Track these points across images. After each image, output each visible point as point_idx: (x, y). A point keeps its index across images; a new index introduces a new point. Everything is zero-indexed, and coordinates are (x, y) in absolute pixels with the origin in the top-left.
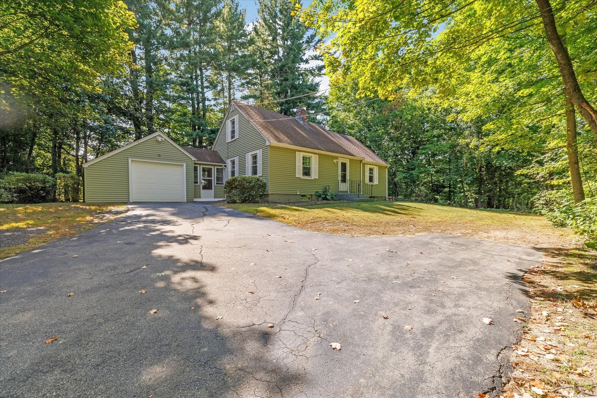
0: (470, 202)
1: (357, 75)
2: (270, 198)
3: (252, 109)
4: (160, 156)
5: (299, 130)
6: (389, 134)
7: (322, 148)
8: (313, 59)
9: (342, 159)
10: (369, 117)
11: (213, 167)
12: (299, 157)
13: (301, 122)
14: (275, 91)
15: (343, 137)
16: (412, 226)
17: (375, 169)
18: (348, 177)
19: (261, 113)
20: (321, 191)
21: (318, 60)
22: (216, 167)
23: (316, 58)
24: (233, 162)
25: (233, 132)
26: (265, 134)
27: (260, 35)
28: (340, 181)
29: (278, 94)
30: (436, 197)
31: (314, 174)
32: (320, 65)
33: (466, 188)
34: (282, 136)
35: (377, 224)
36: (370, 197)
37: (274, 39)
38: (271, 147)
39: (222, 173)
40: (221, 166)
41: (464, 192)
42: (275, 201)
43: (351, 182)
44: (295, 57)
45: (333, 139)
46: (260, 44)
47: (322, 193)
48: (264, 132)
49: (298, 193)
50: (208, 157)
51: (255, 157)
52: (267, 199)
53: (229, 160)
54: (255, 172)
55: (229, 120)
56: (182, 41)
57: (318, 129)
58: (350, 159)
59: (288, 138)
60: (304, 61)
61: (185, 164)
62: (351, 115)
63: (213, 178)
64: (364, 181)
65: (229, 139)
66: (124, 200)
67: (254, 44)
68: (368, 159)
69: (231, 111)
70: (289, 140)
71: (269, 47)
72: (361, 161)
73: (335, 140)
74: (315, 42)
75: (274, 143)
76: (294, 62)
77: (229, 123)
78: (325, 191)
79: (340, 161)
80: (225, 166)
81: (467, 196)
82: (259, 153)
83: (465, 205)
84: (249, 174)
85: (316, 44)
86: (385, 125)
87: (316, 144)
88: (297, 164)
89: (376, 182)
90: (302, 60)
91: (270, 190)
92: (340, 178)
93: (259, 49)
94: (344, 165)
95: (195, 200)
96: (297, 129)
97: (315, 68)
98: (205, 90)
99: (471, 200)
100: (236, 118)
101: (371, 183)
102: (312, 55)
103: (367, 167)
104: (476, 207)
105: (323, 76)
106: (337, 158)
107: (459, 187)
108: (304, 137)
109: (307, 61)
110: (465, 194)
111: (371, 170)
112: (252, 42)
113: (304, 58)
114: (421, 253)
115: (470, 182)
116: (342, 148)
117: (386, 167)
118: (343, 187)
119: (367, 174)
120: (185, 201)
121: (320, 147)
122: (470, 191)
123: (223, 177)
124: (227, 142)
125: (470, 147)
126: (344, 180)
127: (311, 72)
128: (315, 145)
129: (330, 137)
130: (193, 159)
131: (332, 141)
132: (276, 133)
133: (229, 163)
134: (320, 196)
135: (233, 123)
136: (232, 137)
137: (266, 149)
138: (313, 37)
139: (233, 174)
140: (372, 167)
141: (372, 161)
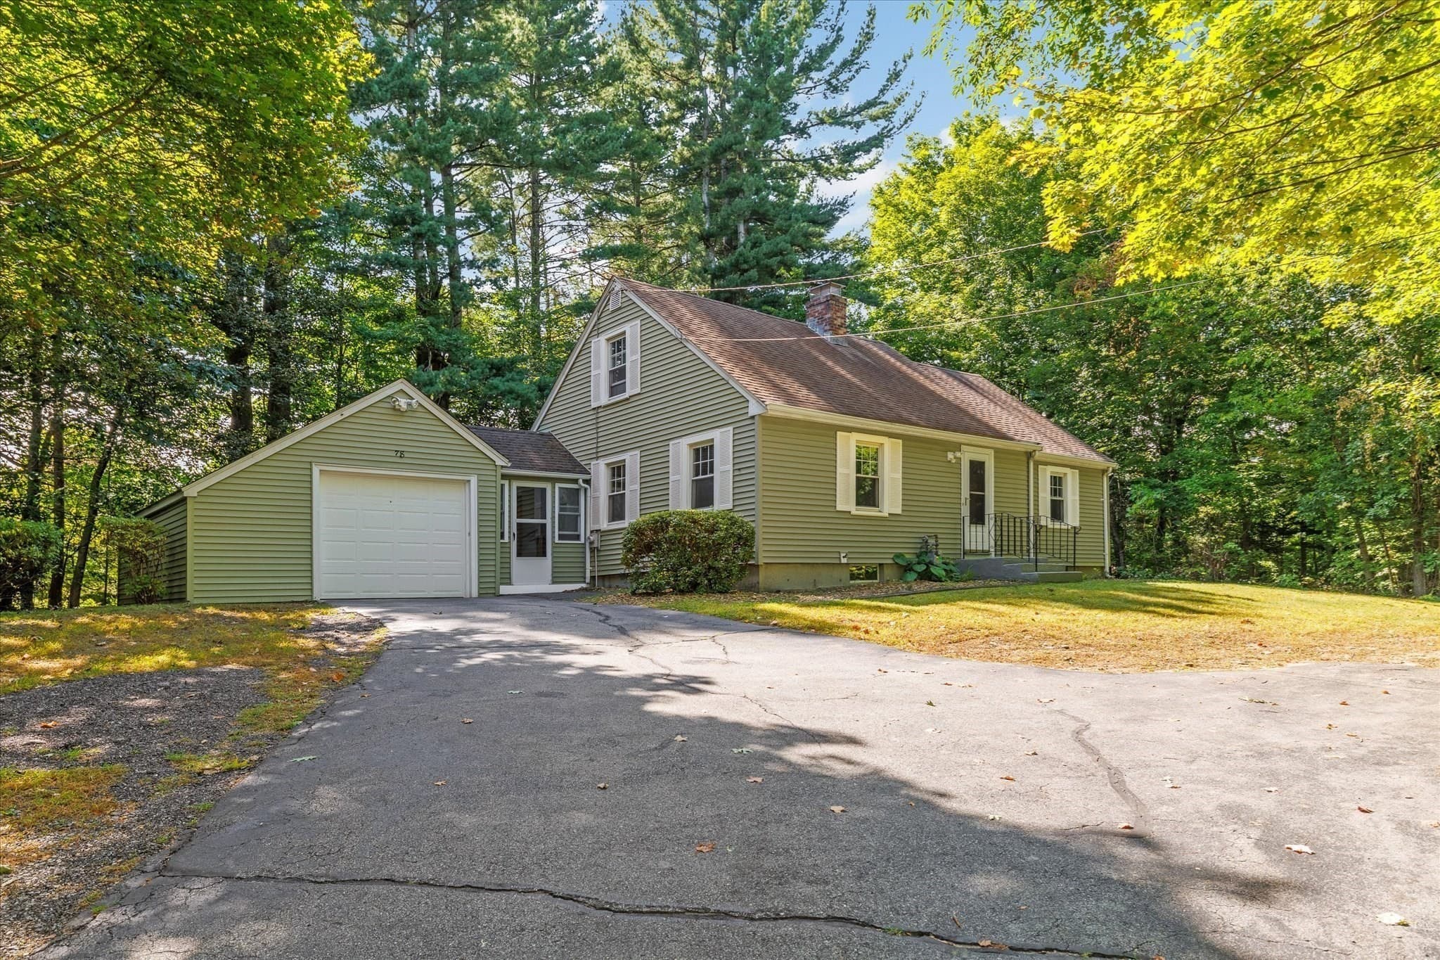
0: (1385, 577)
1: (974, 171)
2: (763, 577)
3: (678, 301)
4: (401, 454)
5: (830, 363)
6: (1094, 361)
7: (914, 419)
8: (822, 122)
9: (972, 449)
10: (1018, 308)
11: (548, 486)
12: (847, 447)
13: (827, 336)
14: (694, 229)
15: (955, 378)
16: (1256, 646)
17: (1069, 478)
18: (990, 508)
19: (708, 314)
20: (910, 557)
21: (843, 125)
22: (558, 485)
23: (836, 119)
24: (618, 471)
25: (618, 375)
26: (743, 381)
27: (644, 52)
28: (967, 520)
29: (706, 238)
30: (1263, 563)
31: (891, 501)
32: (849, 142)
33: (1370, 531)
34: (793, 386)
35: (1147, 641)
36: (1067, 568)
37: (692, 64)
38: (767, 420)
39: (578, 503)
40: (575, 481)
41: (1362, 545)
42: (777, 587)
43: (999, 519)
44: (769, 121)
45: (932, 387)
46: (645, 79)
47: (913, 559)
48: (737, 373)
49: (844, 561)
50: (532, 455)
51: (703, 454)
52: (753, 580)
53: (602, 463)
54: (703, 494)
55: (603, 338)
56: (397, 82)
57: (881, 358)
58: (998, 451)
59: (809, 389)
60: (794, 130)
61: (474, 480)
62: (957, 301)
63: (548, 521)
64: (1037, 516)
65: (601, 396)
66: (301, 595)
67: (621, 78)
68: (1050, 449)
69: (611, 308)
70: (813, 397)
71: (671, 87)
72: (1029, 455)
73: (939, 390)
74: (832, 69)
75: (778, 407)
76: (760, 135)
77: (601, 349)
78: (924, 551)
79: (967, 455)
80: (587, 482)
81: (1371, 558)
82: (722, 439)
83: (1369, 588)
84: (681, 501)
85: (835, 75)
86: (1084, 337)
87: (891, 405)
88: (839, 470)
89: (1072, 517)
90: (786, 128)
91: (763, 552)
92: (966, 511)
93: (638, 95)
94: (977, 469)
95: (504, 590)
96: (822, 358)
97: (828, 152)
98: (460, 233)
99: (1386, 571)
100: (632, 330)
101: (1057, 525)
102: (819, 110)
103: (1046, 473)
104: (1407, 593)
105: (855, 175)
106: (957, 447)
107: (1346, 533)
108: (850, 384)
109: (801, 131)
110: (1365, 552)
111: (1057, 482)
112: (614, 72)
113: (794, 121)
114: (1344, 703)
115: (1386, 511)
116: (966, 413)
117: (1104, 471)
118: (980, 538)
119: (1046, 497)
120: (475, 594)
121: (905, 414)
122: (1384, 542)
123: (577, 517)
124: (594, 405)
125: (1405, 405)
126: (978, 516)
127: (818, 164)
128: (890, 409)
129: (921, 380)
130: (500, 461)
131: (932, 393)
132: (771, 375)
133: (601, 472)
134: (908, 568)
135: (618, 345)
136: (613, 391)
137: (745, 426)
138: (825, 51)
139: (617, 511)
140: (1059, 470)
141: (1060, 452)
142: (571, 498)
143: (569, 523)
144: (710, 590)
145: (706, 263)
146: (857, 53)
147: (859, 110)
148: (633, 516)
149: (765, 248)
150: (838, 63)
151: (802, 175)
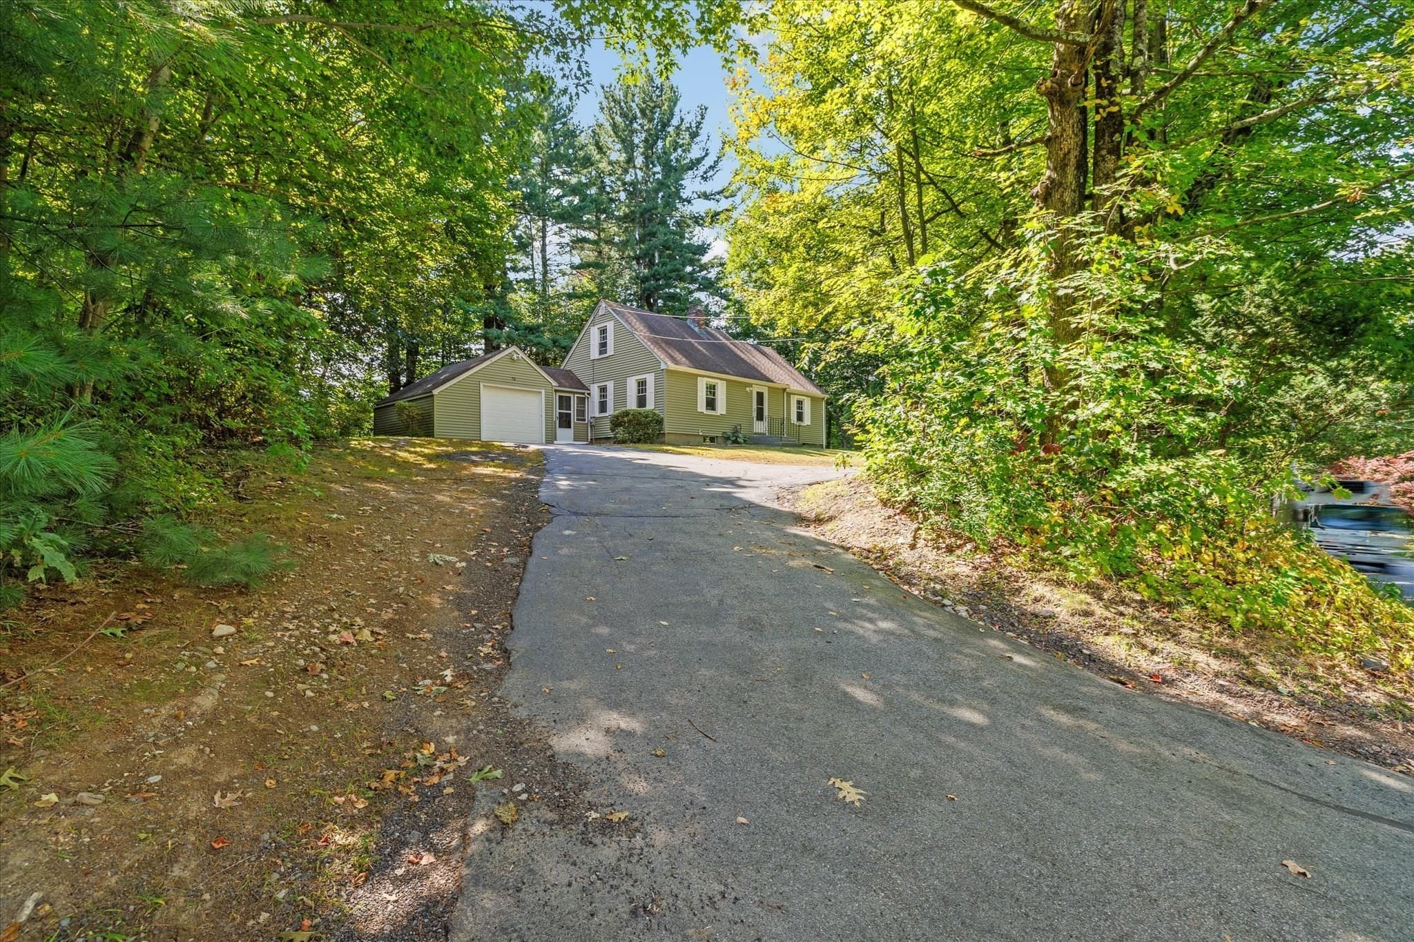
2: (667, 438)
3: (630, 313)
4: (514, 379)
5: (696, 345)
7: (734, 372)
8: (699, 197)
9: (757, 387)
11: (572, 396)
12: (702, 384)
13: (696, 329)
14: (631, 253)
15: (758, 350)
17: (806, 401)
18: (766, 413)
19: (643, 319)
20: (729, 432)
21: (710, 200)
22: (576, 395)
24: (603, 390)
25: (603, 345)
26: (659, 354)
27: (604, 152)
28: (755, 419)
29: (637, 259)
31: (721, 408)
34: (678, 356)
38: (669, 371)
39: (585, 404)
40: (584, 394)
43: (771, 419)
45: (743, 356)
46: (603, 165)
47: (730, 434)
48: (656, 350)
49: (700, 434)
50: (566, 381)
51: (642, 384)
52: (663, 440)
53: (596, 386)
54: (642, 402)
55: (595, 328)
57: (721, 340)
58: (769, 388)
59: (686, 357)
60: (684, 200)
61: (543, 392)
63: (572, 412)
64: (789, 418)
65: (595, 353)
67: (592, 165)
68: (794, 387)
69: (600, 314)
70: (685, 360)
72: (784, 390)
74: (703, 169)
75: (672, 366)
77: (595, 333)
78: (736, 431)
79: (755, 389)
80: (589, 394)
82: (650, 379)
84: (632, 405)
85: (705, 172)
87: (722, 365)
88: (698, 394)
89: (807, 421)
90: (680, 198)
91: (667, 428)
92: (755, 414)
94: (760, 396)
96: (693, 342)
97: (703, 214)
100: (610, 324)
101: (800, 423)
102: (697, 190)
103: (794, 399)
106: (751, 385)
108: (705, 355)
109: (689, 201)
111: (800, 403)
112: (588, 162)
113: (685, 195)
116: (757, 369)
117: (823, 399)
118: (760, 427)
119: (794, 410)
120: (544, 443)
121: (727, 369)
123: (585, 410)
124: (591, 358)
126: (760, 417)
128: (721, 367)
129: (739, 353)
130: (554, 383)
131: (745, 361)
132: (669, 351)
133: (595, 390)
134: (728, 438)
135: (603, 331)
136: (601, 353)
137: (660, 374)
138: (699, 161)
139: (603, 406)
140: (801, 398)
141: (801, 389)
142: (582, 401)
143: (581, 413)
144: (645, 442)
145: (638, 275)
146: (716, 162)
147: (719, 193)
148: (611, 411)
149: (669, 267)
150: (707, 166)
151: (689, 226)
